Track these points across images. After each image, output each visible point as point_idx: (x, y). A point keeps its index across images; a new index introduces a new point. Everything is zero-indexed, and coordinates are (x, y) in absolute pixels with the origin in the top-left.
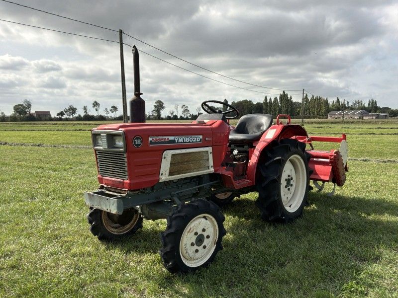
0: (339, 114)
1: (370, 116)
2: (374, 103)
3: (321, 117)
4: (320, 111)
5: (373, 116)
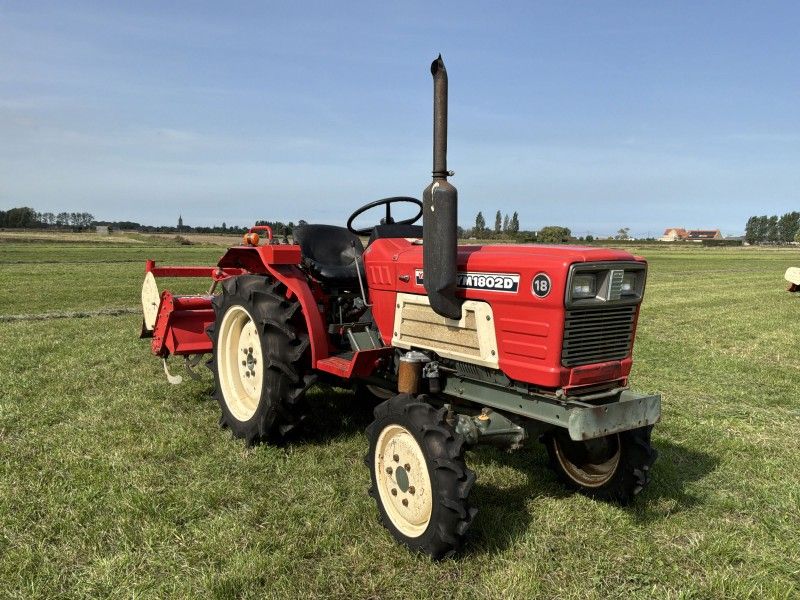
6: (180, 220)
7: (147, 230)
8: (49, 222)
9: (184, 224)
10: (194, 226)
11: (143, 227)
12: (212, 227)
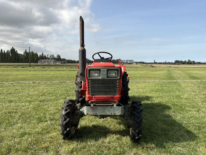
0: (44, 61)
1: (58, 62)
2: (59, 56)
3: (35, 62)
4: (34, 59)
5: (60, 62)
6: (155, 61)
7: (146, 63)
8: (124, 62)
9: (155, 62)
10: (158, 62)
11: (145, 63)
12: (162, 62)
